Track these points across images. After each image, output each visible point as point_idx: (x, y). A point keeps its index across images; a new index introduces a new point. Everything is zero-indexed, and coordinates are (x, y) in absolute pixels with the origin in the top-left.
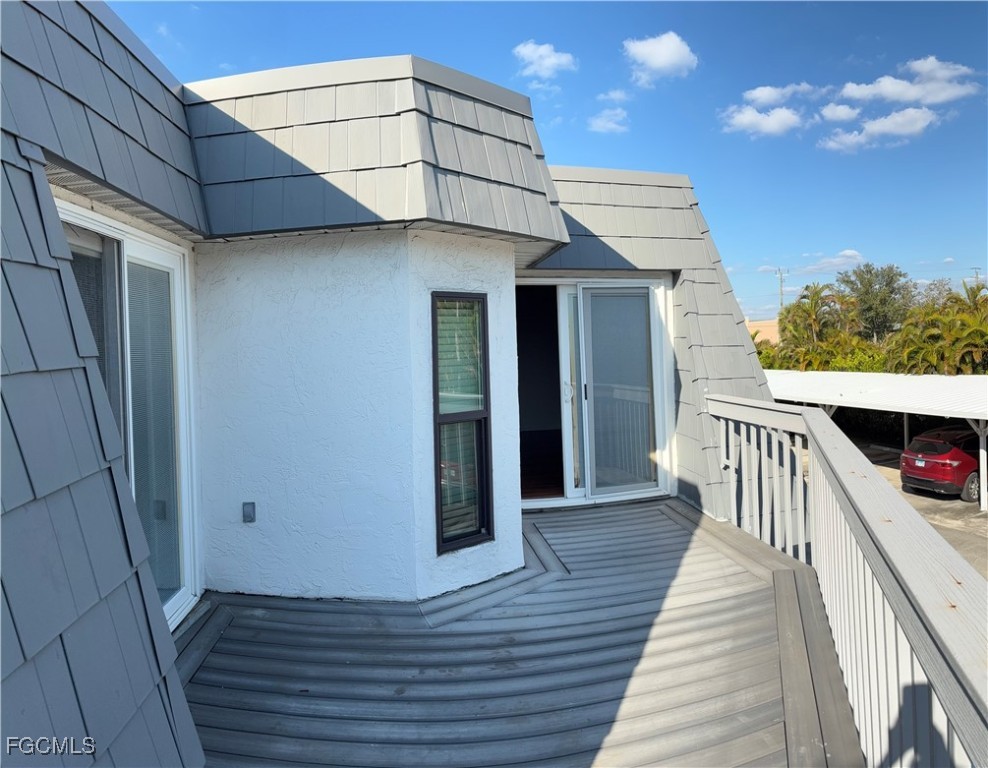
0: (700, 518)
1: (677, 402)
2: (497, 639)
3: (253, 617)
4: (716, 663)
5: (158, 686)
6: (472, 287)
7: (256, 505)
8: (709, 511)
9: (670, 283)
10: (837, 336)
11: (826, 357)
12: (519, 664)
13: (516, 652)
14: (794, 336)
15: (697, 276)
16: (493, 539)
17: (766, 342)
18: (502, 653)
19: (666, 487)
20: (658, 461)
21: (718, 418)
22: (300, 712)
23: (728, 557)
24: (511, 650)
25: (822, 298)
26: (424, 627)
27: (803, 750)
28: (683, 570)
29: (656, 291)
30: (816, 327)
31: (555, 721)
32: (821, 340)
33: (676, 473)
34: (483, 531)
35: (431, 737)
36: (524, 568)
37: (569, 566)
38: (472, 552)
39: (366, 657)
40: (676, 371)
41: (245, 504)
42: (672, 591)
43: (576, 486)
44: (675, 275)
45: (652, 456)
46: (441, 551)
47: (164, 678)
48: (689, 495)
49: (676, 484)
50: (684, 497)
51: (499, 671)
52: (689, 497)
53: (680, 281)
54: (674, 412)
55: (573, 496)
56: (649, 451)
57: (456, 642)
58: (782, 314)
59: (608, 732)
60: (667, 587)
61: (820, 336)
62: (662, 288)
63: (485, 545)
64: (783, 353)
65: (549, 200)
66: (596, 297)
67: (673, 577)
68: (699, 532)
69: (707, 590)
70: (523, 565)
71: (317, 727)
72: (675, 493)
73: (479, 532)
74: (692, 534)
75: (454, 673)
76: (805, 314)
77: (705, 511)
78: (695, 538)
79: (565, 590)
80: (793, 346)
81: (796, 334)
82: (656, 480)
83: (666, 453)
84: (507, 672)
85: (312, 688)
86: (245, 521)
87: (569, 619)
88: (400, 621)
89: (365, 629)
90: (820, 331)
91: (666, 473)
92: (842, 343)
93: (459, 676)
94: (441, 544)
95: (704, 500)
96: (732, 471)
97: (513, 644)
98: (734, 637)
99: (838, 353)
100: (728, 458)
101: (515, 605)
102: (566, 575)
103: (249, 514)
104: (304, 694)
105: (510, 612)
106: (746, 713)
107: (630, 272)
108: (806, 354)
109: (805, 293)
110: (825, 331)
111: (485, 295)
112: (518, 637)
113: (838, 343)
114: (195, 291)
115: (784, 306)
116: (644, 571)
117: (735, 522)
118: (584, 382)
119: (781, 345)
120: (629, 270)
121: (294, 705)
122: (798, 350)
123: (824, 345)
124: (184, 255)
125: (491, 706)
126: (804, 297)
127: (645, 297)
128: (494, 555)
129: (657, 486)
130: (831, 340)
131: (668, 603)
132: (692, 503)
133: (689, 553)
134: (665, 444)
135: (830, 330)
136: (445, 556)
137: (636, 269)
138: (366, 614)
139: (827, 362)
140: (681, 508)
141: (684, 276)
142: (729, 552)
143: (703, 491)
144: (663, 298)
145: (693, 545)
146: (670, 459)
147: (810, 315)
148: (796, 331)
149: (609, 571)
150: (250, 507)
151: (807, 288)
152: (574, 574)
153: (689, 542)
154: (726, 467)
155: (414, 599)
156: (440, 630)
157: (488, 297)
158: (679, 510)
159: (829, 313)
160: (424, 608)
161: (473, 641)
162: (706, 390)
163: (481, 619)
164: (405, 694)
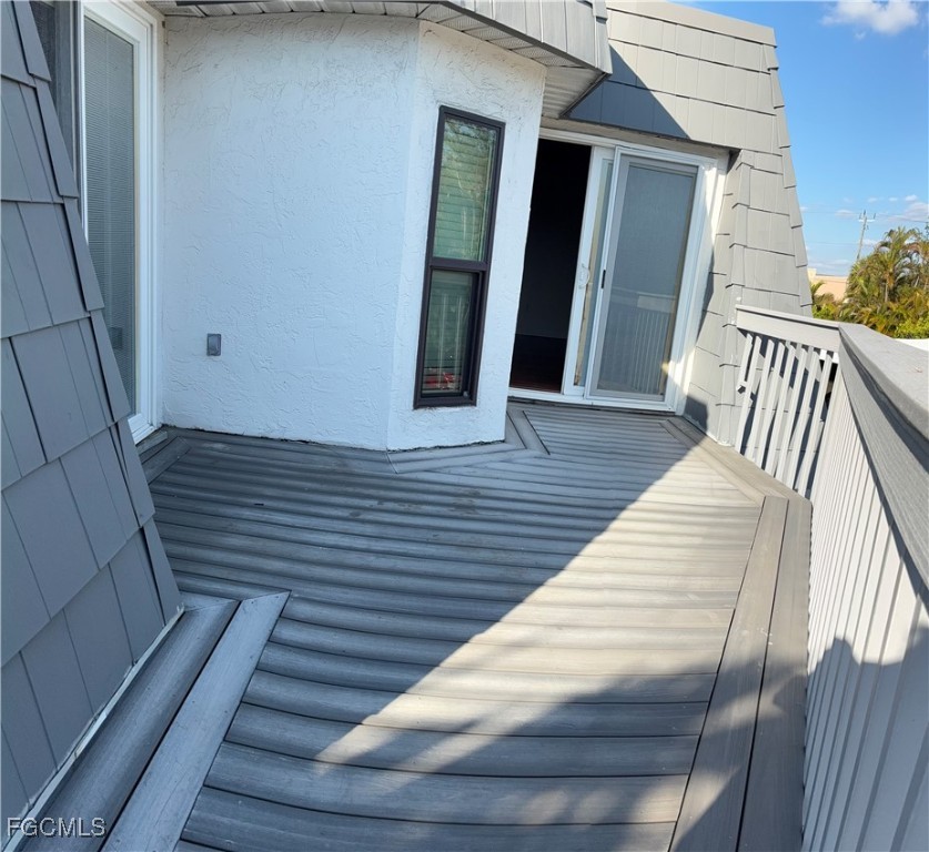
0: (702, 439)
1: (704, 311)
2: (462, 490)
3: (212, 449)
4: (682, 551)
5: (110, 428)
6: (490, 111)
7: (223, 337)
8: (713, 433)
9: (725, 167)
10: (912, 295)
11: (893, 321)
12: (479, 511)
13: (478, 502)
14: (863, 293)
15: (758, 161)
16: (474, 404)
17: (829, 297)
18: (465, 501)
19: (673, 402)
20: (670, 374)
21: (744, 332)
22: (252, 518)
23: (720, 474)
24: (474, 500)
25: (905, 248)
26: (391, 472)
27: (745, 633)
28: (669, 475)
29: (707, 173)
30: (890, 284)
31: (502, 557)
32: (893, 301)
33: (686, 391)
34: (466, 394)
35: (379, 548)
36: (503, 441)
37: (549, 449)
38: (451, 413)
39: (325, 487)
40: (711, 274)
41: (209, 336)
42: (652, 488)
43: (575, 384)
44: (733, 154)
45: (664, 366)
46: (417, 405)
47: (116, 425)
48: (696, 415)
49: (684, 402)
50: (689, 418)
51: (458, 513)
52: (695, 418)
53: (737, 164)
54: (698, 323)
55: (570, 393)
56: (663, 360)
57: (421, 486)
58: (856, 268)
59: (554, 576)
60: (650, 484)
61: (893, 295)
62: (715, 169)
63: (466, 408)
64: (847, 311)
65: (595, 14)
66: (636, 168)
67: (659, 478)
68: (697, 450)
69: (690, 495)
70: (502, 439)
71: (268, 530)
72: (680, 412)
73: (462, 394)
74: (689, 449)
75: (413, 508)
76: (882, 267)
77: (709, 433)
78: (691, 453)
79: (540, 466)
80: (858, 305)
81: (865, 290)
82: (663, 394)
83: (680, 366)
84: (466, 515)
85: (267, 503)
86: (209, 354)
87: (538, 488)
88: (364, 464)
89: (328, 467)
90: (895, 288)
91: (676, 386)
92: (916, 304)
93: (418, 511)
94: (419, 397)
95: (710, 421)
96: (747, 394)
97: (477, 496)
98: (705, 536)
99: (908, 316)
100: (746, 380)
101: (486, 468)
102: (546, 455)
103: (214, 347)
104: (259, 506)
105: (479, 472)
106: (697, 594)
107: (680, 143)
108: (871, 315)
109: (888, 239)
110: (899, 289)
111: (503, 124)
112: (483, 492)
113: (911, 304)
114: (164, 78)
115: (861, 258)
116: (626, 467)
117: (738, 448)
118: (604, 267)
119: (846, 301)
120: (678, 139)
121: (247, 513)
122: (863, 310)
123: (894, 306)
124: (152, 26)
125: (443, 536)
126: (885, 244)
127: (691, 178)
128: (473, 421)
129: (663, 400)
130: (903, 301)
131: (645, 496)
132: (697, 423)
133: (680, 463)
134: (680, 357)
135: (906, 288)
136: (421, 411)
137: (688, 140)
138: (331, 456)
139: (893, 327)
140: (683, 426)
141: (742, 158)
142: (724, 471)
143: (711, 410)
144: (713, 183)
145: (687, 458)
146: (684, 374)
147: (886, 268)
148: (866, 286)
149: (590, 461)
150: (216, 339)
151: (891, 233)
152: (552, 455)
153: (684, 455)
154: (742, 390)
155: (383, 449)
156: (406, 476)
157: (507, 127)
158: (682, 427)
159: (909, 266)
160: (392, 457)
161: (437, 488)
162: (739, 299)
163: (449, 474)
164: (361, 517)
